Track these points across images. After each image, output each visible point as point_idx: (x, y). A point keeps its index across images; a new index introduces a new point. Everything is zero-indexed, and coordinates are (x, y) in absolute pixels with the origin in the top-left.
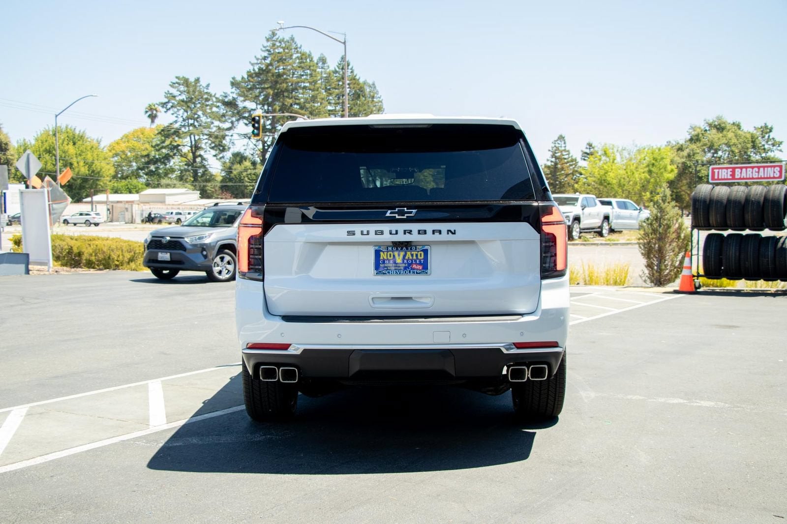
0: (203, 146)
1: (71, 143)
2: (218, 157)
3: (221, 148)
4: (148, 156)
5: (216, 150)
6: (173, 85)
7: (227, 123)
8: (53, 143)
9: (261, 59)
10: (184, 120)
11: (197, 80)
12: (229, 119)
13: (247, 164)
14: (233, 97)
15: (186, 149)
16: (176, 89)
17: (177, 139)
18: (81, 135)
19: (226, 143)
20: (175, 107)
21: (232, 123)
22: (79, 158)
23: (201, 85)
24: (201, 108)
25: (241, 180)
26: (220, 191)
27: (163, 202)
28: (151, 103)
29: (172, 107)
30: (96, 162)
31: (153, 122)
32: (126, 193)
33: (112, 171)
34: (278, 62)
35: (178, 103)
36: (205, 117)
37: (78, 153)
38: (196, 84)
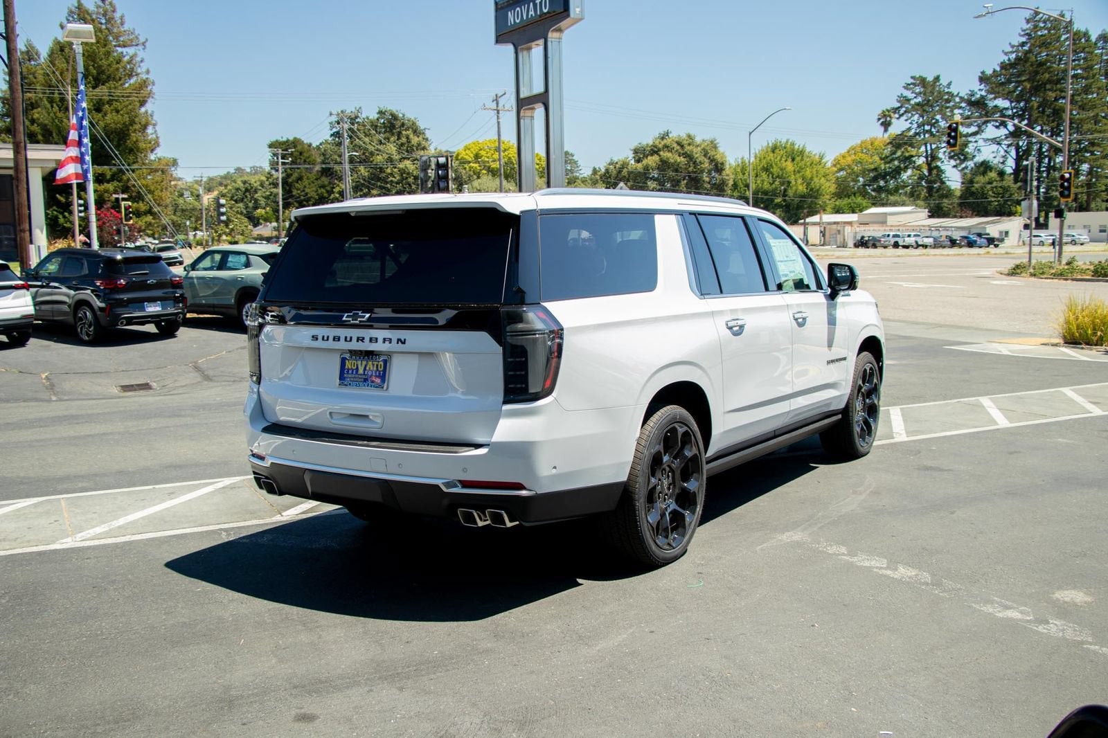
0: (941, 155)
1: (790, 160)
2: (960, 169)
3: (962, 158)
4: (875, 169)
5: (955, 160)
6: (907, 87)
7: (972, 127)
8: (771, 160)
9: (1018, 46)
10: (919, 126)
11: (937, 79)
12: (975, 122)
13: (993, 175)
14: (981, 95)
15: (921, 161)
16: (911, 91)
17: (909, 148)
18: (800, 150)
19: (969, 151)
20: (909, 112)
21: (979, 126)
22: (798, 175)
23: (941, 84)
24: (940, 112)
25: (984, 196)
26: (958, 209)
27: (884, 223)
28: (885, 109)
29: (905, 112)
30: (815, 179)
31: (886, 130)
32: (849, 213)
33: (833, 188)
34: (1040, 47)
35: (912, 107)
36: (944, 122)
37: (796, 170)
38: (935, 83)
